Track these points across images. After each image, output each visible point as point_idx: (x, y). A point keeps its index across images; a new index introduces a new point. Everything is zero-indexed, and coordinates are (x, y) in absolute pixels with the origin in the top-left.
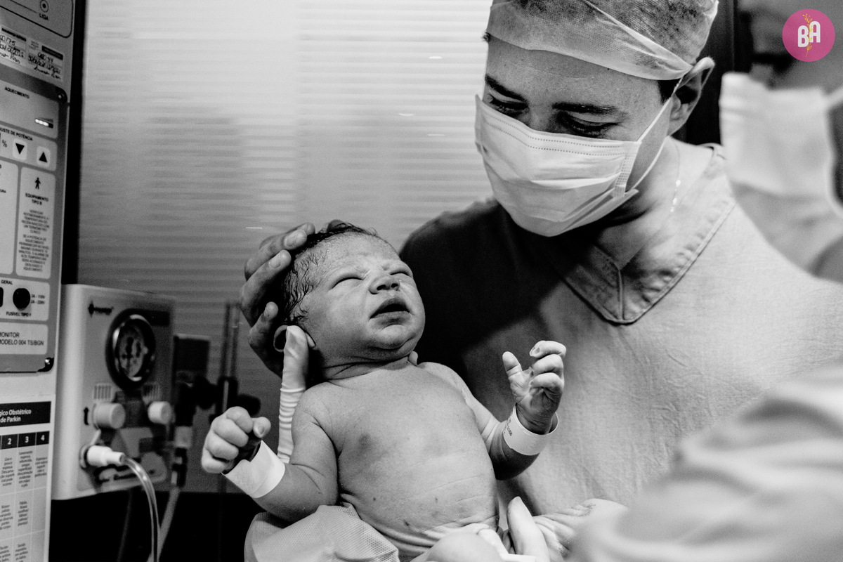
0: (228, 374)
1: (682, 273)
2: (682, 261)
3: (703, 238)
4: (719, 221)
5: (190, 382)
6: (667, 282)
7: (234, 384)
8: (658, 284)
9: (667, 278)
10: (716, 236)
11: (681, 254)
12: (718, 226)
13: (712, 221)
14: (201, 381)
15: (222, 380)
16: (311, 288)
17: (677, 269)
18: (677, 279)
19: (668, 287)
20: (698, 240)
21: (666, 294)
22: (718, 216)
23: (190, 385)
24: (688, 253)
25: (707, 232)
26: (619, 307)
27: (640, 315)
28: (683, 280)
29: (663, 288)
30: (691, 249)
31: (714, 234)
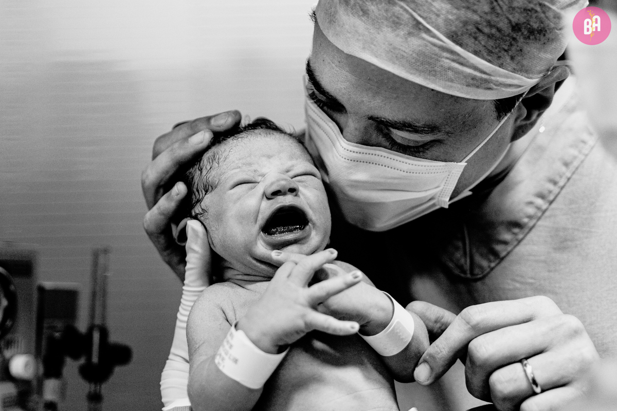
0: (98, 321)
1: (531, 224)
2: (531, 210)
3: (555, 183)
4: (576, 164)
5: (57, 332)
6: (515, 234)
7: (104, 332)
8: (507, 236)
9: (516, 230)
10: (571, 181)
11: (531, 203)
12: (574, 169)
13: (566, 164)
14: (71, 331)
15: (91, 329)
16: (210, 188)
17: (526, 220)
18: (526, 230)
19: (517, 240)
20: (551, 186)
21: (515, 247)
22: (575, 158)
23: (57, 335)
24: (539, 202)
25: (561, 177)
26: (466, 261)
27: (488, 270)
28: (534, 230)
29: (512, 240)
30: (542, 196)
31: (569, 179)
